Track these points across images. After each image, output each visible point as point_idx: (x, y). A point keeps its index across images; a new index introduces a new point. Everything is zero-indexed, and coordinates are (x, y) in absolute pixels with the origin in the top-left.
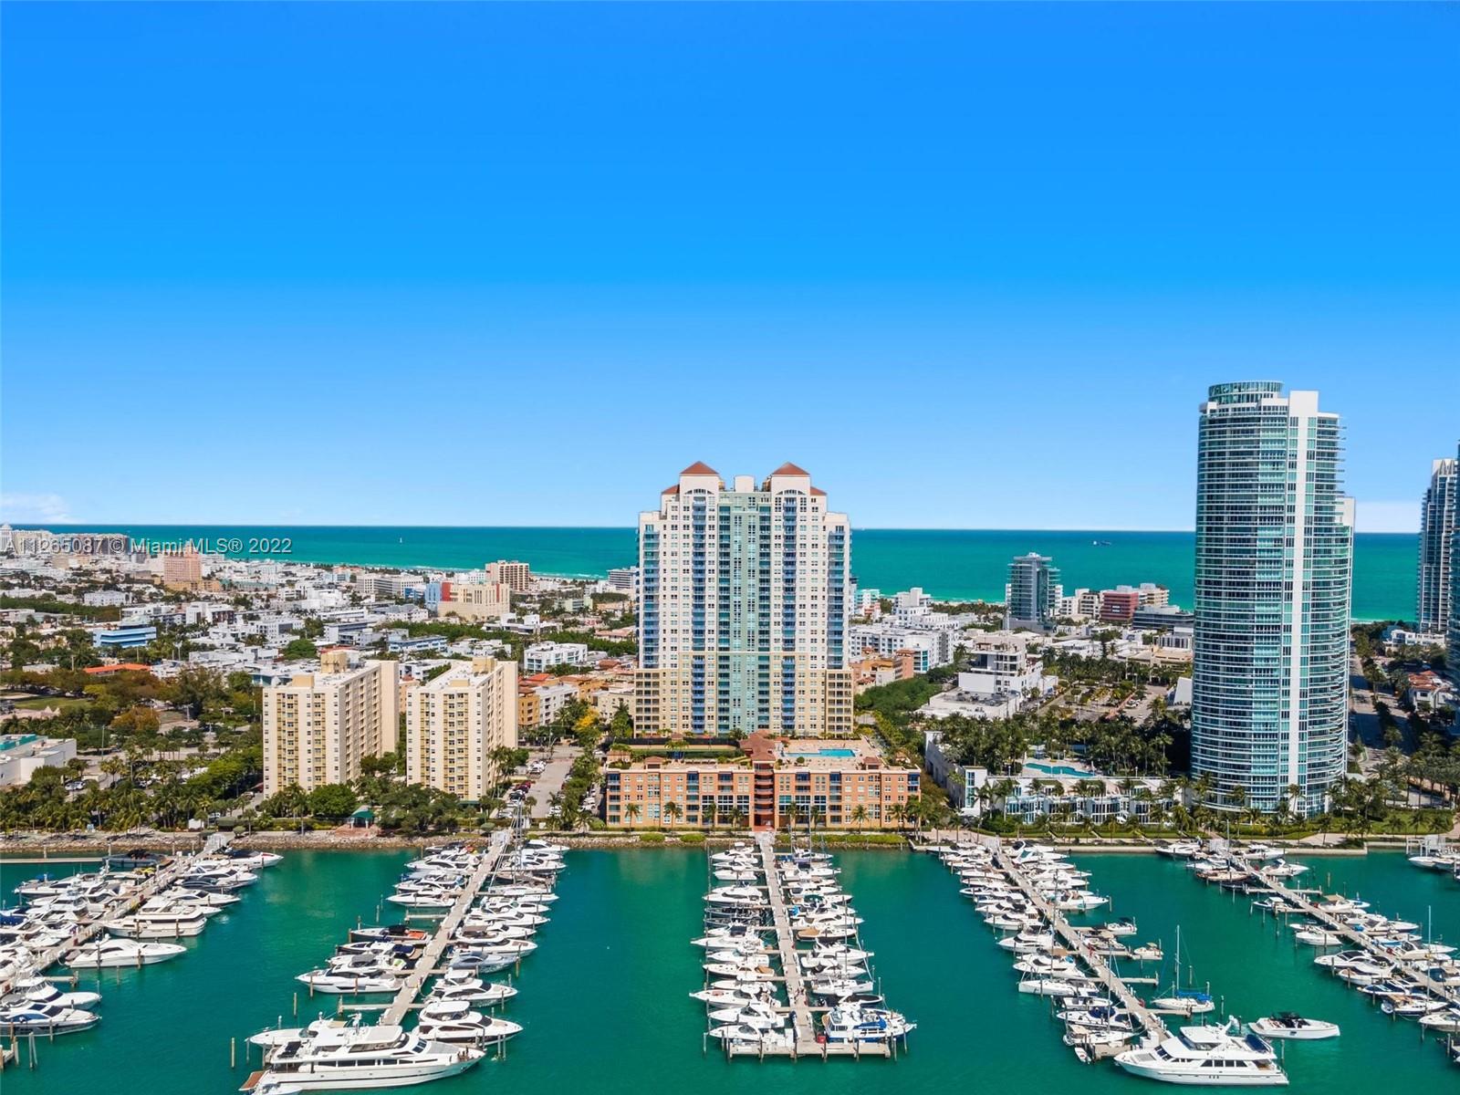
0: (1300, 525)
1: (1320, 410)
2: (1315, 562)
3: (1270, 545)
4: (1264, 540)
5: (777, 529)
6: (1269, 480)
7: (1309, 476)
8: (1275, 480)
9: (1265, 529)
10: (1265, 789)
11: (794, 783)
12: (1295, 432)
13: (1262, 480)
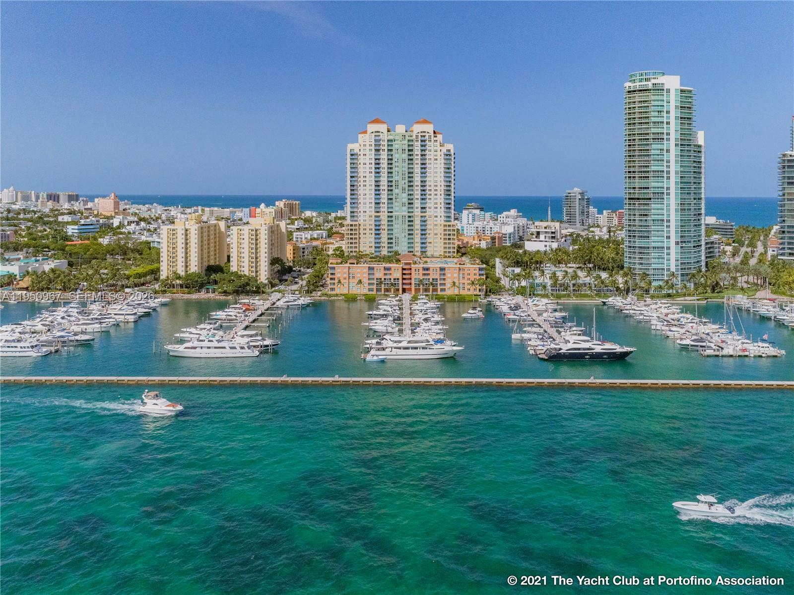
0: (672, 142)
1: (681, 85)
2: (681, 161)
3: (658, 152)
4: (655, 149)
5: (417, 151)
6: (656, 120)
7: (676, 118)
8: (659, 120)
9: (655, 144)
10: (659, 275)
11: (421, 272)
12: (668, 96)
13: (653, 119)
